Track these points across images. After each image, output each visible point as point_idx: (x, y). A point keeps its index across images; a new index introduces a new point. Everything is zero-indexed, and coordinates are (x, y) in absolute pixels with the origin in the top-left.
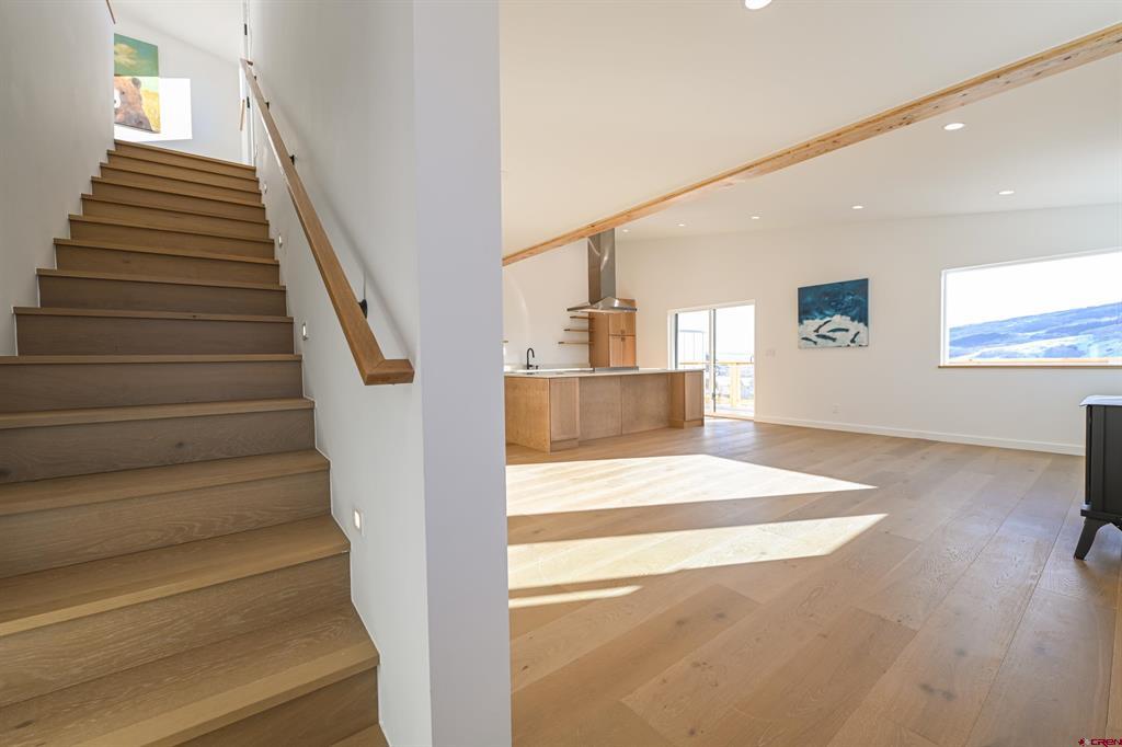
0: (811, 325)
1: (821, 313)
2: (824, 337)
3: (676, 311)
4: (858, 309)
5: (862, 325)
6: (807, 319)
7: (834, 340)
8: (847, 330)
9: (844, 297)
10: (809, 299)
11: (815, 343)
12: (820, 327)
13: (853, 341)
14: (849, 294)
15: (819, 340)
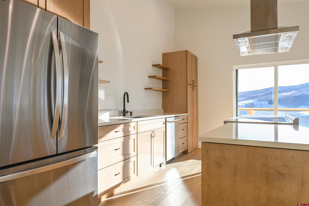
3: (237, 67)
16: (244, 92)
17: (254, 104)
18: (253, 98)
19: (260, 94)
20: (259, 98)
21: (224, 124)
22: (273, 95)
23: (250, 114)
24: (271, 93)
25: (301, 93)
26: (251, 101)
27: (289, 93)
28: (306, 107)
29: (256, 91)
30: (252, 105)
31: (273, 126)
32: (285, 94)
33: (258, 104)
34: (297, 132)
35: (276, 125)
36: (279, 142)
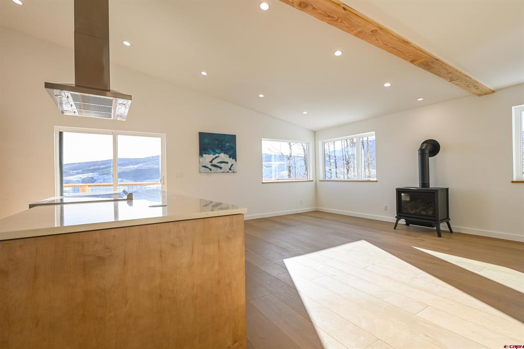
0: (208, 158)
1: (214, 151)
2: (215, 166)
3: (61, 128)
4: (232, 150)
5: (234, 160)
6: (205, 154)
7: (221, 168)
8: (227, 163)
9: (225, 143)
10: (206, 141)
11: (210, 169)
12: (213, 159)
13: (230, 169)
14: (228, 142)
15: (213, 168)
16: (79, 163)
17: (95, 178)
18: (93, 171)
19: (102, 167)
20: (100, 171)
21: (30, 208)
22: (112, 168)
23: (84, 191)
24: (110, 167)
25: (147, 166)
26: (90, 175)
27: (136, 166)
28: (152, 180)
29: (97, 161)
30: (92, 180)
31: (113, 203)
32: (132, 167)
33: (100, 179)
34: (131, 207)
35: (116, 202)
36: (119, 220)
